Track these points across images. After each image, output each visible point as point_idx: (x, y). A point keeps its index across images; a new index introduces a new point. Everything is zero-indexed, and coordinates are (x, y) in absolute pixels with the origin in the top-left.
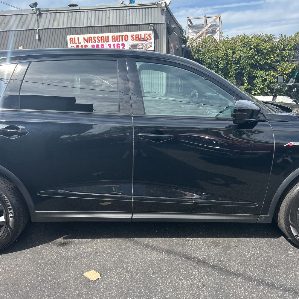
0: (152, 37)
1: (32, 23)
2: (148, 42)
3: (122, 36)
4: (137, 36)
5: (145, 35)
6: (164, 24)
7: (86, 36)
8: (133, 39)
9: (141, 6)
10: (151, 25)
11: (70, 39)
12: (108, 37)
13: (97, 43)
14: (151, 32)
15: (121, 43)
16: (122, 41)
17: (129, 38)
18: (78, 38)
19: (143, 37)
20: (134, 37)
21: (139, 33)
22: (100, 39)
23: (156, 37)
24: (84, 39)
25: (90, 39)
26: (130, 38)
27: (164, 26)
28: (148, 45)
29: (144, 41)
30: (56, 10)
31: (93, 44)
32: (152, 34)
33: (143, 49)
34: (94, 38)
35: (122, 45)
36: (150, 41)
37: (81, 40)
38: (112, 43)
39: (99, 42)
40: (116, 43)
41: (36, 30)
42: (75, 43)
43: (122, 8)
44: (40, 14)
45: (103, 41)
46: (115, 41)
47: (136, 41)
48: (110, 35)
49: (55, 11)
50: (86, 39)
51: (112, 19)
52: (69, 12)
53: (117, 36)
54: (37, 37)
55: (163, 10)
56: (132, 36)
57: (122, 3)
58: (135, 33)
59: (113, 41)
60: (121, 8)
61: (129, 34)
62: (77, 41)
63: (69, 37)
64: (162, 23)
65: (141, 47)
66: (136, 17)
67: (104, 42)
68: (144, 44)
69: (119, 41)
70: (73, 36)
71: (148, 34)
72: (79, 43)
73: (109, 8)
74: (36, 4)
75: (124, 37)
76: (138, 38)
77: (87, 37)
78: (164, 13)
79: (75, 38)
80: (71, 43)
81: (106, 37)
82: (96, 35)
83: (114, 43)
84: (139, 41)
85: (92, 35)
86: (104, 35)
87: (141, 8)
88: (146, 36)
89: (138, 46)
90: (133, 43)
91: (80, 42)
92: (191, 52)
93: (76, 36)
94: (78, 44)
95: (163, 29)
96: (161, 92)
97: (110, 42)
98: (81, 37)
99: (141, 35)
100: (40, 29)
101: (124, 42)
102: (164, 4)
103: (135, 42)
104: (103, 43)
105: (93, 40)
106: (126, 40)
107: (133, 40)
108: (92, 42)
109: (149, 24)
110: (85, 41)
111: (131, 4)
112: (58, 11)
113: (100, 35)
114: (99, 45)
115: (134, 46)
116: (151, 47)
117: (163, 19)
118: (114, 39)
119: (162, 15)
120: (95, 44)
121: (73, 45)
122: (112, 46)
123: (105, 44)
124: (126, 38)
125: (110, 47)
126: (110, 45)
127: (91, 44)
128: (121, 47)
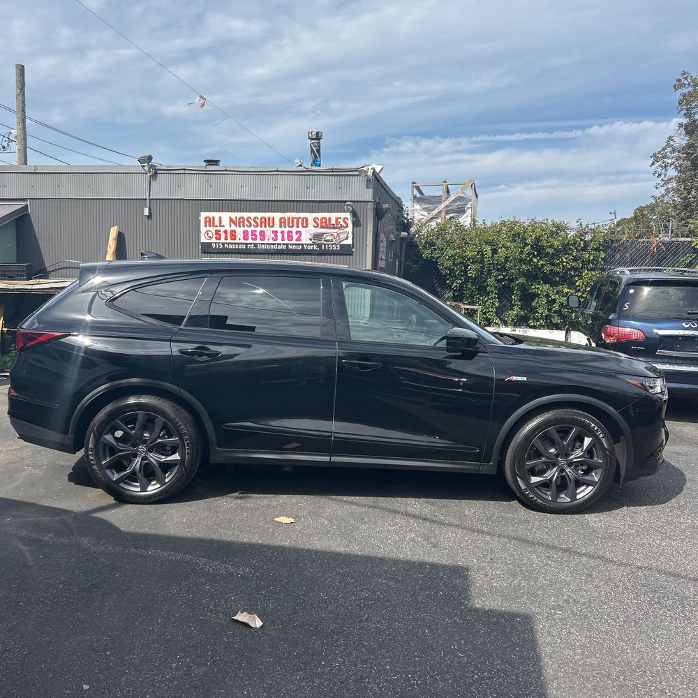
0: (350, 222)
1: (139, 188)
2: (342, 231)
3: (298, 219)
4: (324, 221)
5: (337, 219)
6: (369, 203)
7: (234, 215)
8: (316, 225)
9: (333, 171)
10: (349, 205)
11: (206, 219)
12: (273, 219)
13: (253, 228)
14: (348, 215)
15: (294, 230)
16: (298, 227)
17: (309, 223)
18: (220, 218)
19: (333, 221)
20: (319, 222)
21: (327, 215)
22: (259, 221)
23: (356, 224)
24: (231, 220)
25: (241, 220)
26: (311, 223)
27: (370, 206)
28: (342, 237)
29: (334, 228)
30: (184, 170)
31: (246, 228)
32: (349, 217)
33: (332, 241)
34: (248, 219)
35: (297, 234)
36: (346, 230)
37: (225, 221)
38: (279, 230)
39: (257, 226)
40: (286, 230)
41: (146, 199)
42: (213, 226)
43: (300, 174)
44: (155, 175)
45: (263, 224)
46: (285, 227)
47: (322, 228)
48: (278, 216)
49: (183, 172)
50: (235, 220)
51: (282, 189)
53: (289, 218)
54: (146, 212)
55: (368, 181)
56: (315, 220)
57: (300, 165)
58: (320, 215)
59: (281, 227)
61: (310, 216)
62: (217, 223)
63: (203, 215)
64: (368, 202)
65: (330, 238)
66: (323, 190)
67: (265, 227)
68: (336, 234)
69: (293, 226)
70: (211, 214)
71: (342, 218)
72: (220, 226)
73: (277, 171)
74: (150, 158)
75: (300, 220)
76: (325, 224)
77: (236, 218)
78: (372, 185)
79: (214, 218)
80: (206, 226)
81: (269, 218)
82: (253, 215)
83: (283, 229)
84: (327, 228)
85: (245, 215)
86: (267, 215)
87: (333, 175)
88: (339, 220)
89: (324, 237)
90: (315, 232)
91: (222, 224)
92: (417, 246)
93: (216, 215)
94: (218, 228)
95: (368, 211)
96: (362, 315)
97: (277, 228)
98: (226, 216)
99: (330, 218)
100: (152, 199)
101: (301, 229)
102: (372, 171)
103: (320, 230)
104: (263, 229)
105: (246, 223)
106: (305, 225)
107: (317, 227)
108: (244, 226)
109: (346, 202)
110: (232, 224)
111: (315, 168)
112: (186, 172)
113: (259, 215)
114: (256, 231)
115: (318, 236)
116: (347, 239)
117: (368, 195)
118: (283, 222)
119: (367, 188)
120: (249, 230)
121: (208, 228)
122: (279, 235)
123: (268, 231)
124: (305, 223)
125: (276, 235)
126: (275, 232)
127: (242, 229)
128: (295, 237)
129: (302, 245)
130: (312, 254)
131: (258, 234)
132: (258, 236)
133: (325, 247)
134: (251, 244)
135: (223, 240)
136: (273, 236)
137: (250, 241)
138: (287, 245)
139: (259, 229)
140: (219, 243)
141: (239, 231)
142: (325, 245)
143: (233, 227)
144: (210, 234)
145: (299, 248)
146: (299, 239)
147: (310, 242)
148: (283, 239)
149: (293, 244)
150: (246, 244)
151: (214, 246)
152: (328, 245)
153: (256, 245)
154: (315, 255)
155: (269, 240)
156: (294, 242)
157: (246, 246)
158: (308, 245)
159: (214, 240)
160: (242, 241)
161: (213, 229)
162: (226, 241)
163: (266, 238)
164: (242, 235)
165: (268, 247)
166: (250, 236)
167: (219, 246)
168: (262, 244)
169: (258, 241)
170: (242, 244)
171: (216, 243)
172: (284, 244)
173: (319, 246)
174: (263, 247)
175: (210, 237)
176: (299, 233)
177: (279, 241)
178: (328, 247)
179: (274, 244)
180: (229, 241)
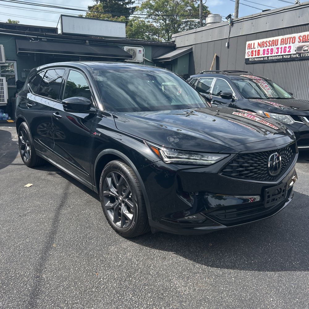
1: (226, 33)
3: (290, 38)
4: (304, 37)
7: (260, 41)
8: (299, 41)
11: (248, 45)
12: (278, 40)
13: (268, 48)
15: (287, 46)
16: (290, 43)
17: (296, 40)
18: (254, 44)
20: (301, 38)
21: (306, 33)
22: (271, 43)
24: (259, 44)
25: (263, 43)
26: (297, 40)
30: (243, 19)
33: (308, 51)
34: (266, 42)
35: (288, 48)
37: (256, 45)
39: (269, 46)
40: (283, 46)
41: (227, 38)
42: (251, 49)
44: (232, 24)
45: (273, 44)
46: (283, 44)
47: (303, 42)
48: (280, 38)
51: (286, 21)
52: (252, 19)
53: (286, 39)
54: (227, 45)
56: (299, 38)
57: (297, 3)
58: (302, 34)
59: (281, 45)
60: (294, 9)
61: (297, 35)
62: (252, 47)
63: (248, 43)
65: (306, 49)
66: (307, 17)
67: (274, 46)
69: (287, 44)
70: (250, 42)
74: (231, 16)
75: (291, 39)
76: (305, 39)
79: (251, 44)
80: (248, 49)
81: (276, 40)
82: (268, 39)
84: (306, 42)
85: (265, 40)
86: (275, 38)
89: (303, 48)
90: (299, 45)
91: (255, 47)
93: (252, 42)
94: (253, 50)
97: (279, 46)
98: (256, 42)
99: (308, 36)
100: (230, 38)
101: (291, 45)
103: (301, 44)
104: (273, 47)
105: (265, 45)
106: (293, 42)
108: (264, 47)
110: (259, 46)
115: (300, 48)
118: (283, 41)
120: (266, 48)
121: (249, 50)
122: (280, 50)
123: (274, 48)
124: (293, 40)
125: (278, 51)
126: (278, 48)
127: (263, 48)
128: (288, 50)
129: (291, 55)
130: (296, 60)
131: (270, 50)
132: (270, 52)
133: (303, 55)
134: (266, 57)
135: (254, 56)
136: (276, 51)
137: (266, 55)
138: (283, 55)
139: (270, 48)
140: (252, 58)
141: (261, 49)
142: (303, 53)
143: (259, 48)
144: (249, 54)
145: (289, 57)
146: (289, 51)
147: (295, 53)
148: (281, 53)
149: (286, 55)
150: (264, 57)
151: (250, 60)
152: (305, 53)
153: (268, 57)
154: (297, 60)
155: (274, 53)
156: (287, 53)
157: (264, 59)
158: (294, 54)
159: (250, 57)
160: (262, 56)
161: (250, 50)
162: (255, 57)
163: (273, 53)
164: (262, 52)
165: (274, 58)
166: (266, 52)
167: (252, 60)
168: (271, 56)
169: (270, 55)
170: (262, 57)
171: (251, 58)
172: (281, 55)
173: (300, 54)
174: (271, 58)
175: (249, 55)
176: (290, 47)
177: (279, 54)
178: (305, 55)
179: (276, 56)
180: (257, 56)
